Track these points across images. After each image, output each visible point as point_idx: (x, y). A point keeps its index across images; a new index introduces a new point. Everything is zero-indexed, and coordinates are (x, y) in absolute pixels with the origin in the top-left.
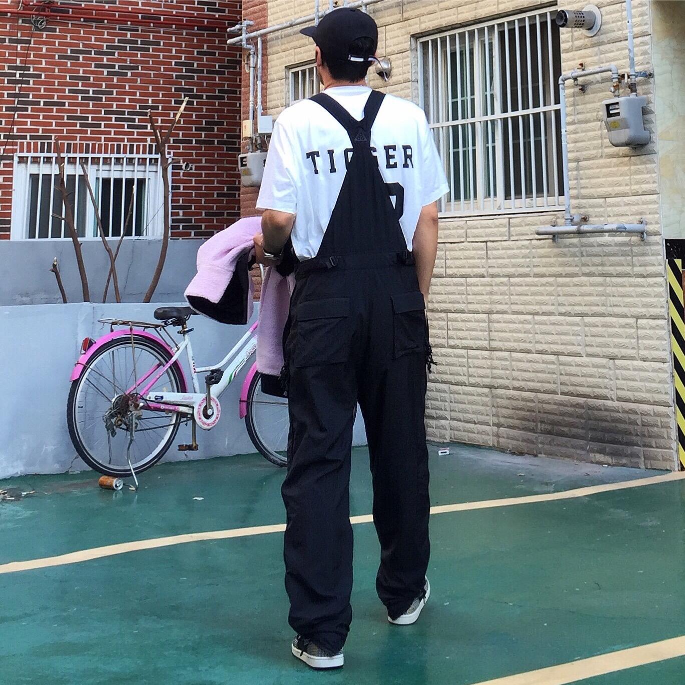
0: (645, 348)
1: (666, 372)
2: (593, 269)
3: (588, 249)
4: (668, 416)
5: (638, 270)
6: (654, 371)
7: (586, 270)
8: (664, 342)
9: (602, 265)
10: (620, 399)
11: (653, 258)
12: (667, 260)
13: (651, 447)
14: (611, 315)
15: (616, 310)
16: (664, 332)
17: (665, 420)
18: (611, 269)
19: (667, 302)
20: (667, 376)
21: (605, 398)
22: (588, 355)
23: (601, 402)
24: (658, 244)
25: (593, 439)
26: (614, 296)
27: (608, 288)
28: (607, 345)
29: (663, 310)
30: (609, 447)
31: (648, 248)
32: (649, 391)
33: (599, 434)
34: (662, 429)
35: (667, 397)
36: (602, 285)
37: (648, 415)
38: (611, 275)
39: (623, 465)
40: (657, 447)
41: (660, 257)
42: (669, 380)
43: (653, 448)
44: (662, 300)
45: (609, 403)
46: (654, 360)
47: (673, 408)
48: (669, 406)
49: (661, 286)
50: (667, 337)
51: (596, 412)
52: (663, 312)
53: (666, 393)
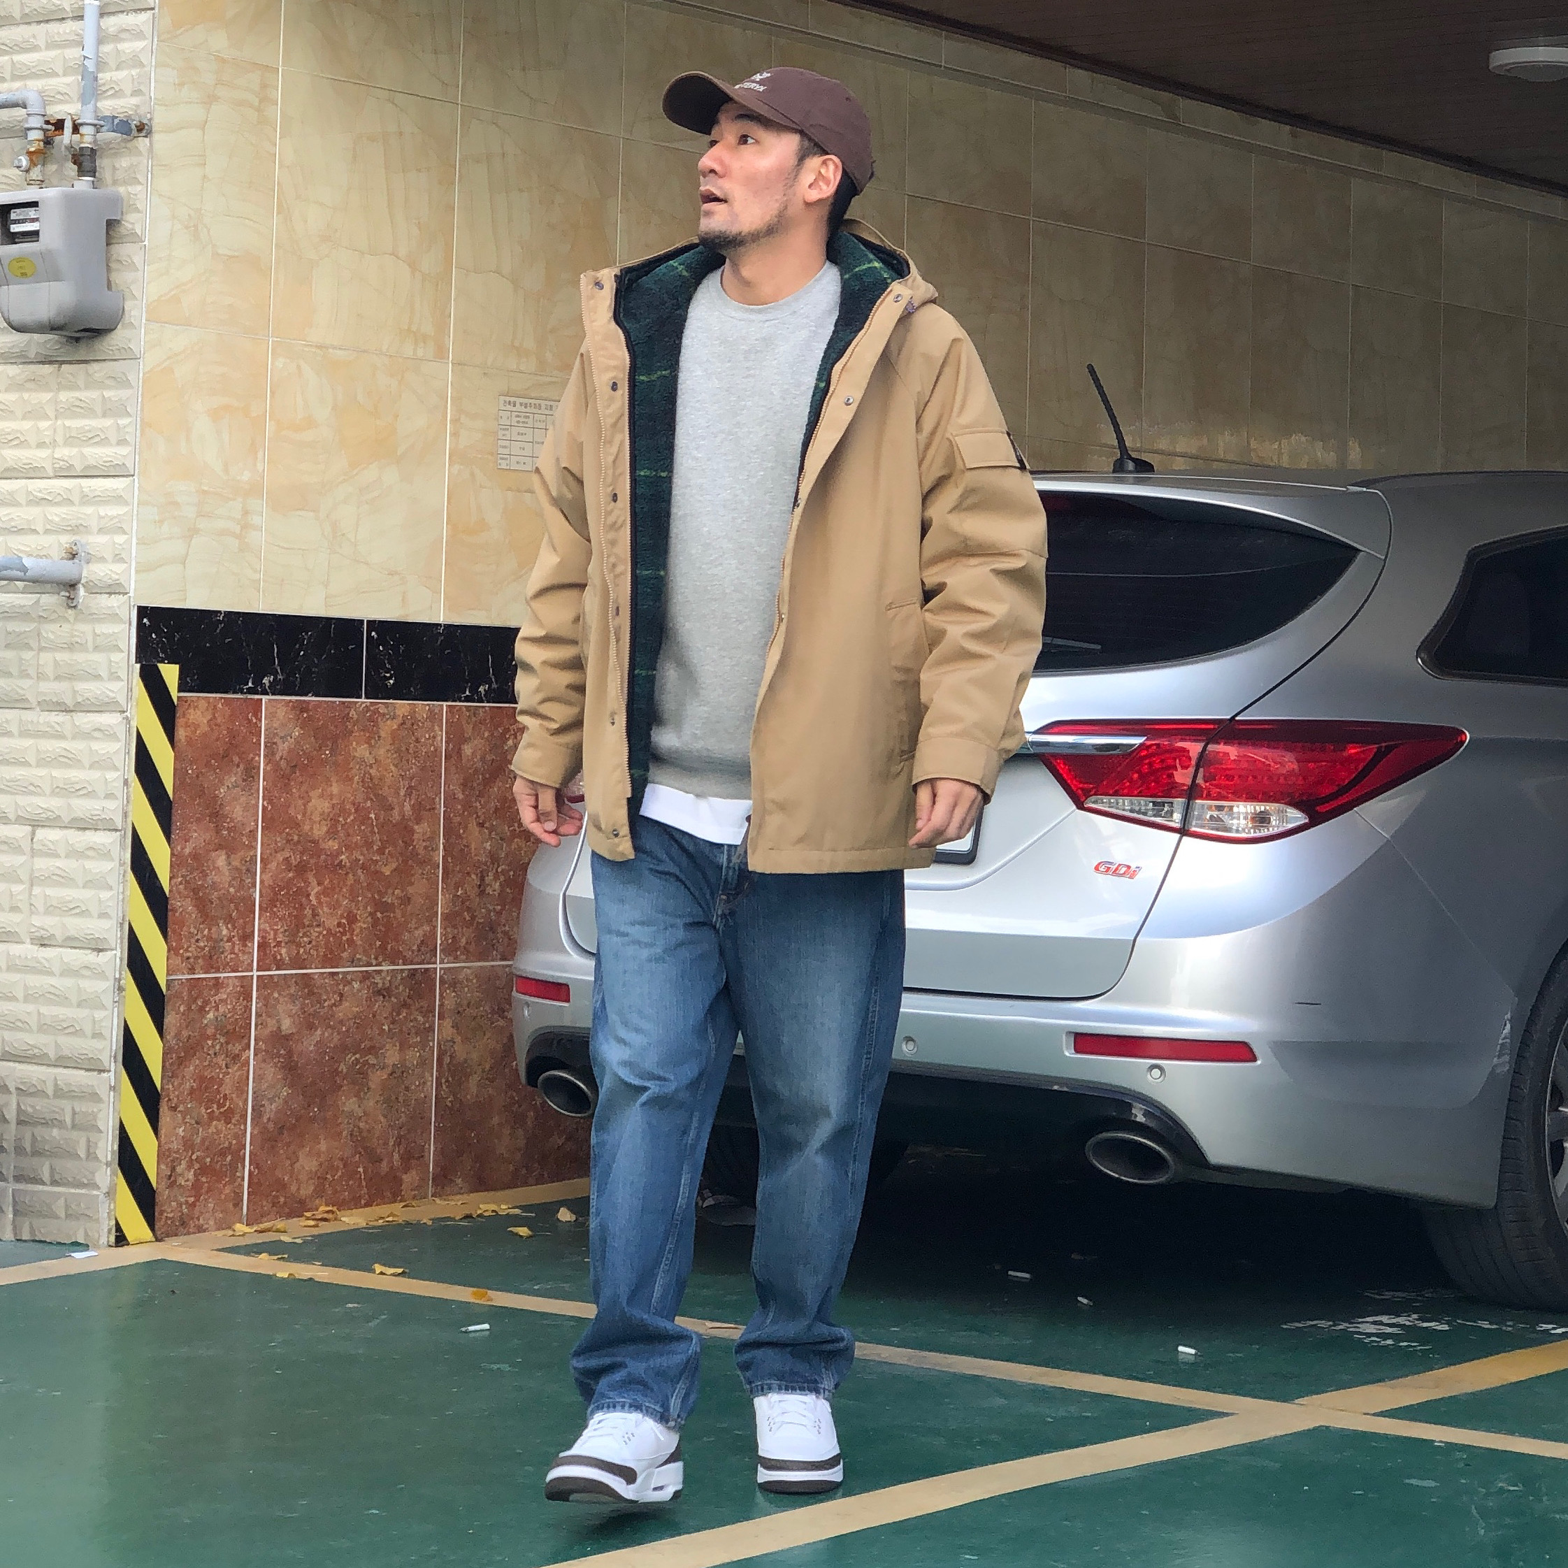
0: (50, 910)
1: (102, 975)
4: (95, 1097)
5: (50, 688)
6: (68, 972)
8: (104, 895)
11: (98, 657)
12: (138, 666)
13: (38, 1181)
16: (107, 866)
17: (82, 1107)
19: (126, 782)
20: (103, 987)
24: (114, 617)
29: (112, 805)
31: (85, 628)
32: (44, 1027)
34: (74, 1134)
35: (97, 1044)
37: (40, 1093)
40: (54, 1183)
41: (117, 657)
42: (108, 1000)
43: (43, 1183)
44: (111, 775)
46: (71, 942)
47: (112, 1074)
48: (100, 1071)
49: (113, 737)
50: (113, 880)
52: (112, 809)
53: (97, 1035)
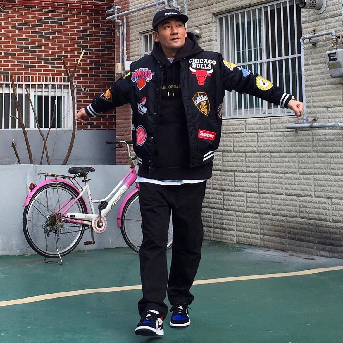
2: (320, 148)
3: (317, 137)
7: (315, 149)
9: (325, 146)
10: (334, 221)
14: (329, 174)
15: (333, 171)
18: (330, 149)
21: (326, 220)
22: (316, 196)
23: (323, 223)
25: (319, 243)
26: (331, 163)
27: (328, 159)
28: (327, 191)
30: (328, 247)
33: (322, 241)
36: (324, 157)
38: (330, 152)
39: (336, 258)
45: (328, 223)
51: (320, 228)
